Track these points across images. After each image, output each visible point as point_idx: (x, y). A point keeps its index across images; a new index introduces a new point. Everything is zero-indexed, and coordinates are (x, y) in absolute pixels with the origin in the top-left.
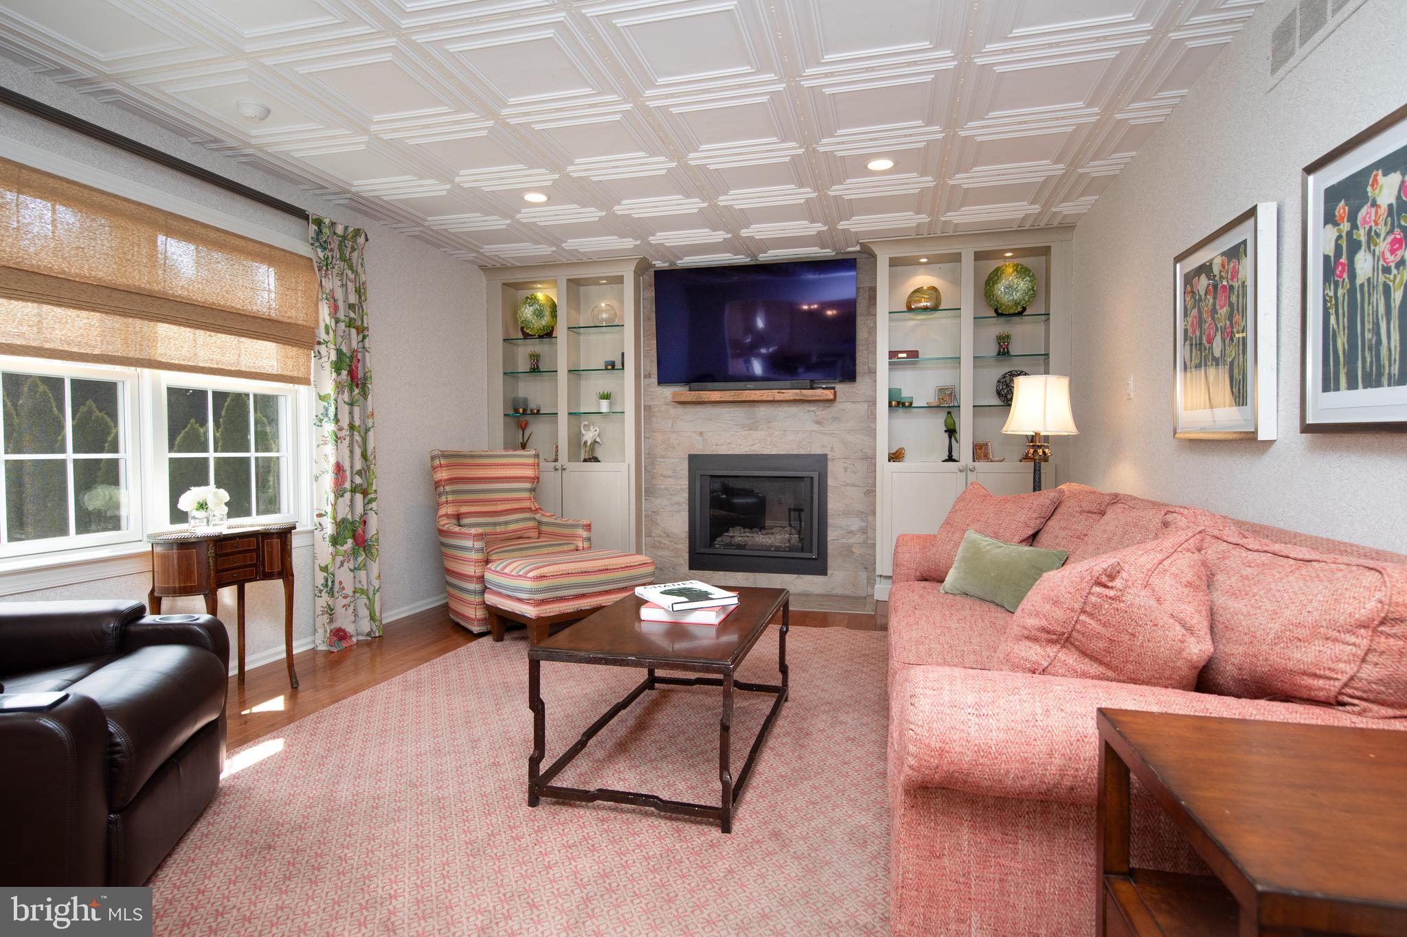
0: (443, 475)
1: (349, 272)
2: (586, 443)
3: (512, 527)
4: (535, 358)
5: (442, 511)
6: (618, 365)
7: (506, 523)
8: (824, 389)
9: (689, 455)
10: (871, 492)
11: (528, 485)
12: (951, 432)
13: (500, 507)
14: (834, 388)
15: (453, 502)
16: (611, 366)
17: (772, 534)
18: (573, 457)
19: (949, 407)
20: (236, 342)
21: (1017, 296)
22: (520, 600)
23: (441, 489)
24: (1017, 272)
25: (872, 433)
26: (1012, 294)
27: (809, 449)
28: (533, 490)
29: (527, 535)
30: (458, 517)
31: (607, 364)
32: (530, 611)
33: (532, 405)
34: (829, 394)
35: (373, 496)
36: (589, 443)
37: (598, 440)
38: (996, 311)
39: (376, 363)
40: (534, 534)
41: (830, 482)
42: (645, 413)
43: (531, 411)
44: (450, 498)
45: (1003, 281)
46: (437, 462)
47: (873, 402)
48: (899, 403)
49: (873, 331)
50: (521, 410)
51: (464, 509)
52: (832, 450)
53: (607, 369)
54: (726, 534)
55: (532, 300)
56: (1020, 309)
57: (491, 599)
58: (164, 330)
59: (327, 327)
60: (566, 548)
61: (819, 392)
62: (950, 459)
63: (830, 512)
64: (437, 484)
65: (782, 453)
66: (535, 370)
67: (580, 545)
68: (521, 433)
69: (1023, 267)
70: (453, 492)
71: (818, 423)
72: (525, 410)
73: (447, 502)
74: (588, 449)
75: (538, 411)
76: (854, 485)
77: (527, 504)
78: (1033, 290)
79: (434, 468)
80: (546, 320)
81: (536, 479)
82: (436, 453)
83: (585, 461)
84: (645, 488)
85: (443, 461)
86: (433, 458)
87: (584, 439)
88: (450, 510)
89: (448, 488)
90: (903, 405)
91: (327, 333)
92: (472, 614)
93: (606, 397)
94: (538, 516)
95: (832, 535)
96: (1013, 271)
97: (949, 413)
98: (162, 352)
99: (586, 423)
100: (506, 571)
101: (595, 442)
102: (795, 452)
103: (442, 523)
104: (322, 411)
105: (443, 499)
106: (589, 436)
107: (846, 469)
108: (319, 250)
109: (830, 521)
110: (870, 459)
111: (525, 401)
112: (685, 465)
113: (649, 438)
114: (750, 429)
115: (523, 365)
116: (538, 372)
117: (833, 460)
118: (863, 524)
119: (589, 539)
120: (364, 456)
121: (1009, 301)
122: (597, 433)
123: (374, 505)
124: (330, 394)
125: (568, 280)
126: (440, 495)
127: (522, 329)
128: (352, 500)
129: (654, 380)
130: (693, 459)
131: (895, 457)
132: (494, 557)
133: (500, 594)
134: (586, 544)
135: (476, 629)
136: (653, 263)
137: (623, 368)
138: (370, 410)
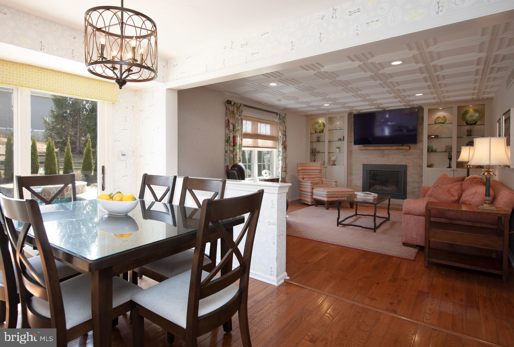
0: (300, 168)
1: (284, 124)
2: (332, 160)
3: (316, 181)
4: (318, 138)
5: (300, 177)
6: (342, 140)
7: (315, 180)
8: (406, 146)
9: (363, 164)
10: (421, 176)
11: (319, 171)
12: (450, 159)
13: (313, 176)
14: (409, 146)
15: (302, 175)
16: (340, 140)
17: (389, 187)
18: (329, 164)
19: (449, 152)
20: (262, 141)
21: (474, 118)
22: (323, 197)
23: (299, 172)
24: (474, 111)
25: (422, 159)
26: (472, 118)
27: (401, 163)
28: (320, 172)
29: (319, 183)
30: (303, 178)
31: (339, 139)
32: (326, 199)
33: (317, 150)
34: (408, 148)
35: (287, 173)
36: (333, 161)
37: (336, 159)
38: (466, 123)
39: (288, 143)
40: (321, 183)
41: (408, 173)
42: (350, 153)
43: (317, 152)
44: (301, 174)
45: (469, 114)
46: (298, 165)
47: (422, 150)
48: (431, 150)
49: (422, 129)
50: (314, 151)
51: (305, 176)
52: (409, 163)
53: (339, 141)
54: (374, 187)
55: (317, 123)
56: (475, 122)
57: (314, 197)
58: (259, 141)
59: (280, 136)
60: (331, 187)
61: (404, 147)
62: (450, 167)
63: (408, 181)
64: (299, 170)
65: (392, 164)
66: (318, 141)
67: (334, 186)
68: (314, 157)
69: (476, 110)
70: (302, 172)
71: (404, 156)
72: (315, 151)
73: (301, 175)
74: (333, 162)
75: (319, 152)
76: (416, 174)
77: (319, 176)
78: (480, 117)
79: (298, 167)
80: (322, 127)
81: (321, 170)
82: (298, 163)
83: (332, 165)
84: (350, 173)
85: (300, 165)
86: (298, 164)
87: (332, 159)
88: (301, 176)
89: (301, 171)
90: (433, 151)
91: (280, 138)
92: (309, 200)
93: (338, 148)
94: (322, 179)
95: (408, 188)
96: (473, 111)
97: (449, 153)
98: (260, 145)
99: (332, 155)
100: (319, 190)
101: (335, 160)
102: (396, 164)
103: (300, 179)
104: (279, 154)
105: (300, 174)
106: (333, 158)
107: (413, 169)
108: (280, 120)
109: (408, 184)
110: (421, 167)
111: (315, 149)
112: (362, 167)
113: (351, 159)
114: (382, 157)
115: (315, 139)
116: (320, 142)
117: (409, 166)
118: (419, 186)
119: (336, 185)
120: (286, 164)
121: (471, 120)
122: (335, 158)
123: (287, 175)
124: (281, 151)
125: (329, 117)
126: (299, 173)
127: (315, 130)
128: (284, 173)
129: (353, 143)
130: (364, 166)
131: (430, 166)
132: (314, 188)
133: (317, 195)
134: (335, 186)
135: (310, 204)
136: (353, 112)
137: (344, 140)
138: (287, 153)
